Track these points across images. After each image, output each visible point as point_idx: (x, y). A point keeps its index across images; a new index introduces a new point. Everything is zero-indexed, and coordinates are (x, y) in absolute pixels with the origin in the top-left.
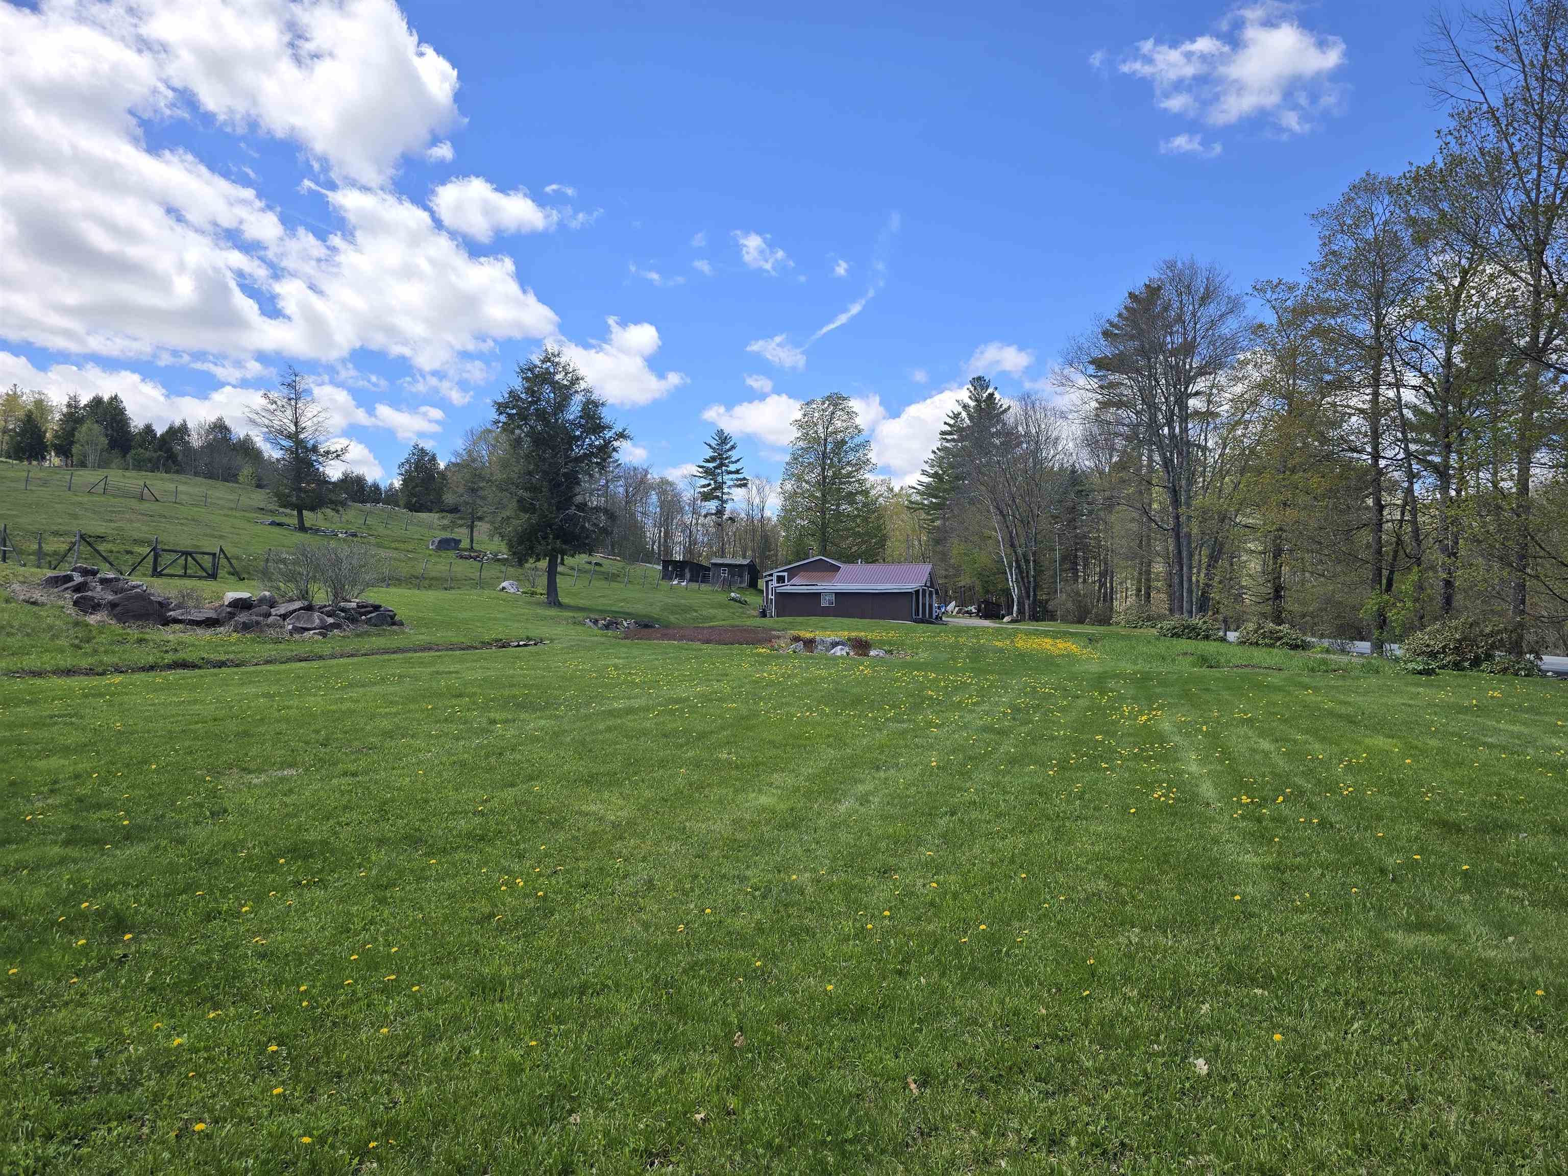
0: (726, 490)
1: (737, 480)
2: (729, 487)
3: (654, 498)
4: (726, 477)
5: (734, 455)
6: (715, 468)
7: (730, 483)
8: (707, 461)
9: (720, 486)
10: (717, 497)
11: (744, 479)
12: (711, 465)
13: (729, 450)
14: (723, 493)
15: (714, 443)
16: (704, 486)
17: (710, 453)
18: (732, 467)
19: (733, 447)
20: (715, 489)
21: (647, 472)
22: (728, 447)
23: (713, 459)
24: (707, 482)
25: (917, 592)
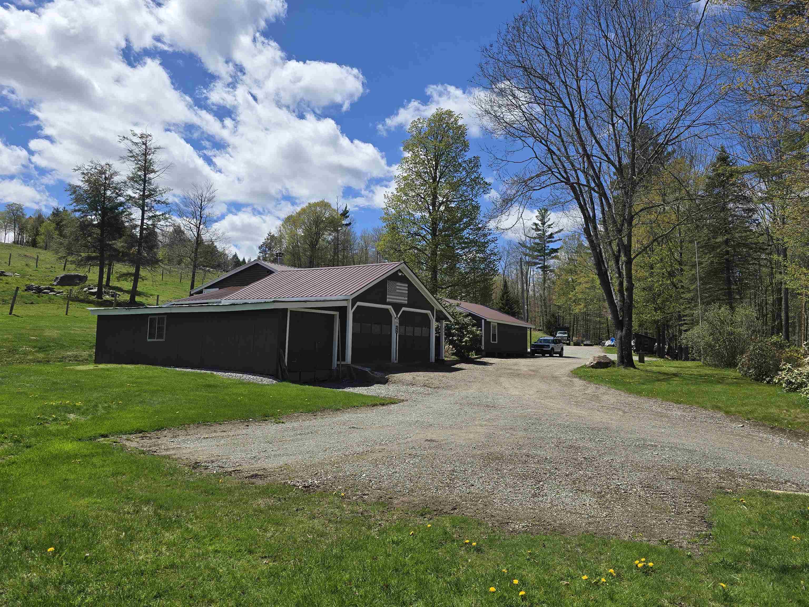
25: (343, 310)
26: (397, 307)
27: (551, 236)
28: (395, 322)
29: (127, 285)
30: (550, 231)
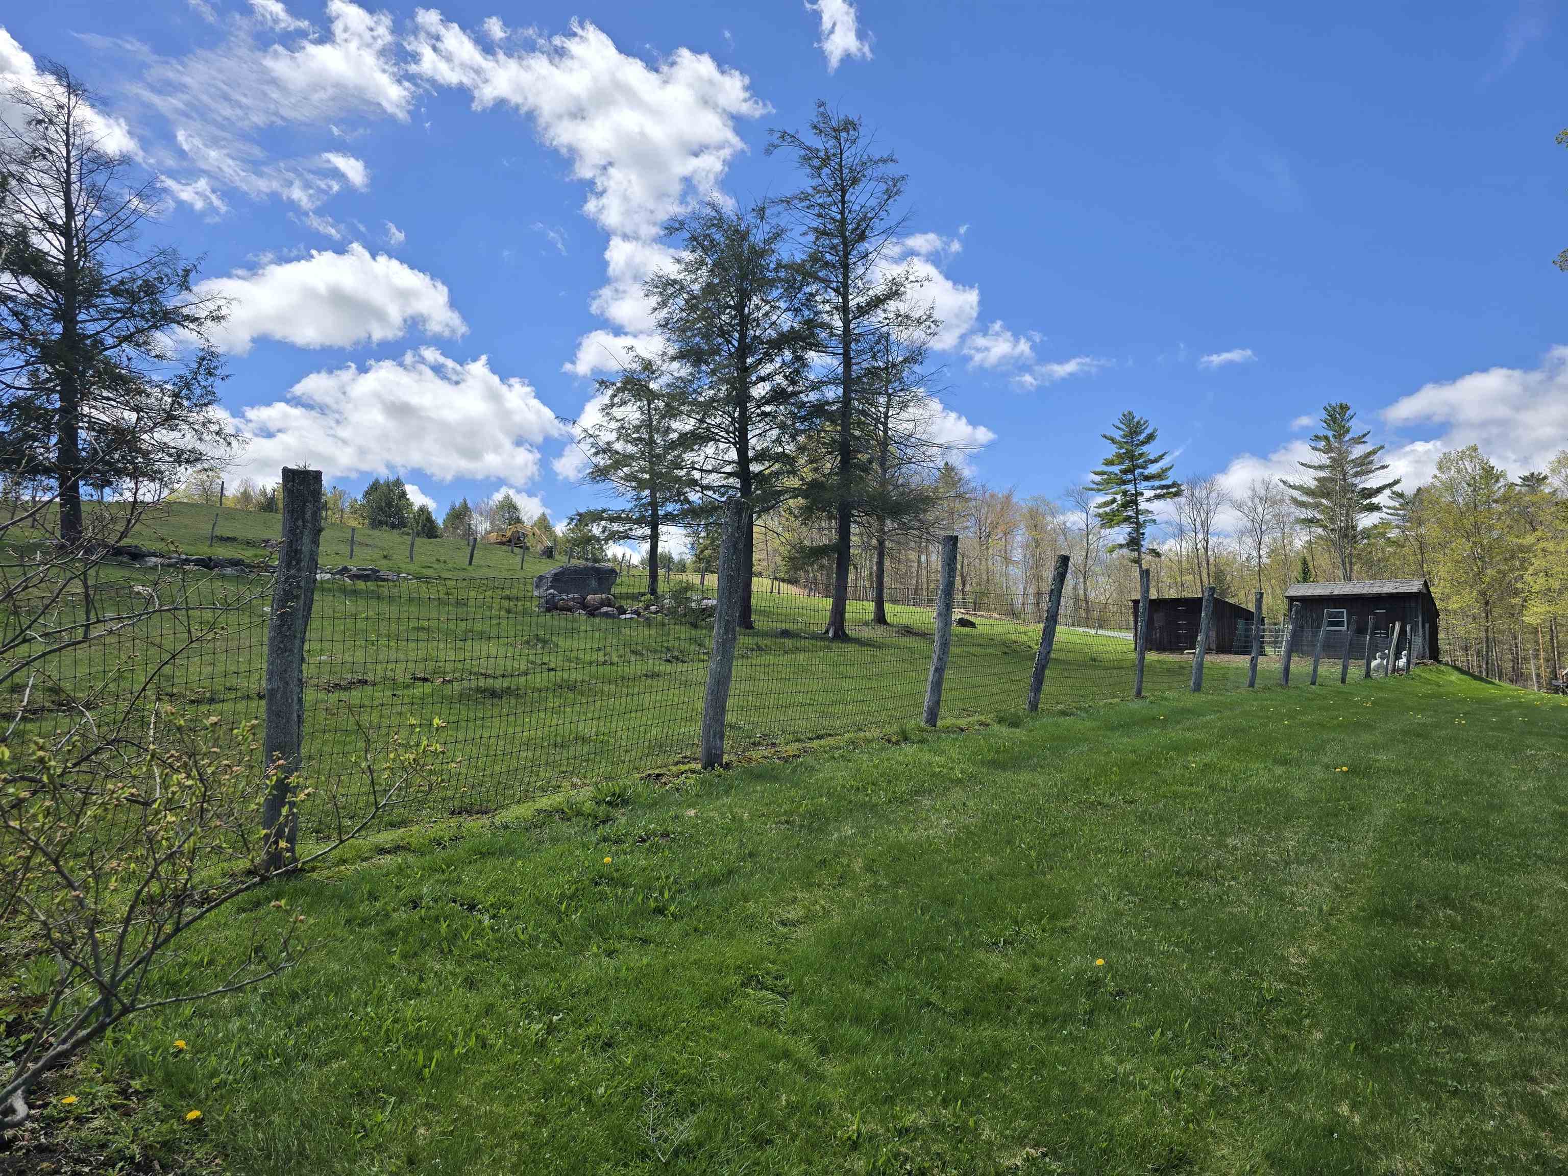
0: (1143, 506)
1: (1162, 487)
2: (1149, 500)
3: (1020, 537)
4: (1142, 485)
5: (1151, 450)
6: (1125, 472)
7: (1149, 494)
8: (1109, 463)
9: (1132, 501)
10: (1127, 519)
11: (1174, 485)
12: (1116, 469)
13: (1143, 443)
14: (1138, 512)
15: (1118, 435)
16: (1106, 504)
17: (1112, 451)
18: (1153, 469)
19: (1151, 437)
20: (1125, 505)
21: (1008, 498)
22: (1142, 437)
23: (1121, 458)
24: (1109, 498)
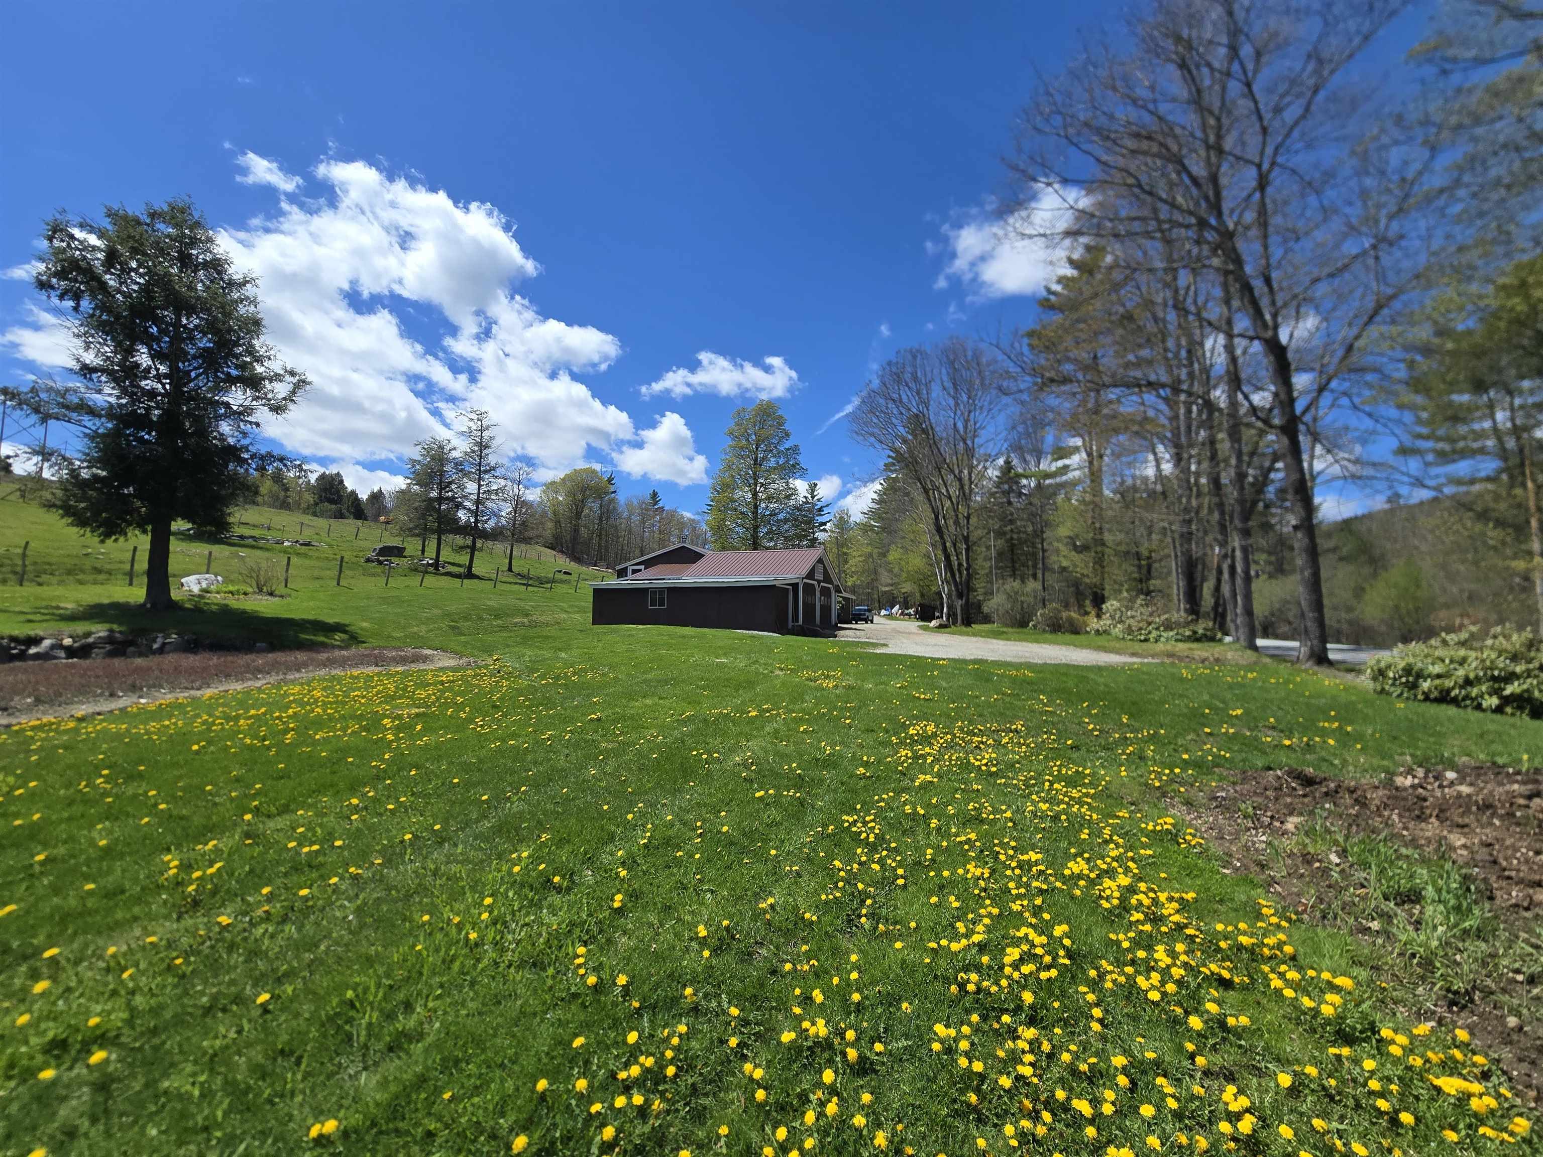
25: (795, 586)
26: (819, 582)
27: (821, 509)
28: (818, 594)
29: (464, 559)
30: (820, 504)
